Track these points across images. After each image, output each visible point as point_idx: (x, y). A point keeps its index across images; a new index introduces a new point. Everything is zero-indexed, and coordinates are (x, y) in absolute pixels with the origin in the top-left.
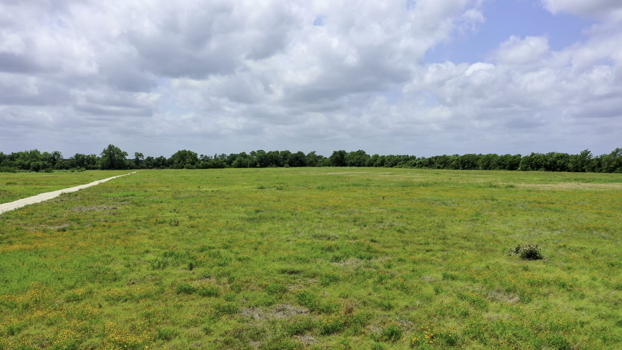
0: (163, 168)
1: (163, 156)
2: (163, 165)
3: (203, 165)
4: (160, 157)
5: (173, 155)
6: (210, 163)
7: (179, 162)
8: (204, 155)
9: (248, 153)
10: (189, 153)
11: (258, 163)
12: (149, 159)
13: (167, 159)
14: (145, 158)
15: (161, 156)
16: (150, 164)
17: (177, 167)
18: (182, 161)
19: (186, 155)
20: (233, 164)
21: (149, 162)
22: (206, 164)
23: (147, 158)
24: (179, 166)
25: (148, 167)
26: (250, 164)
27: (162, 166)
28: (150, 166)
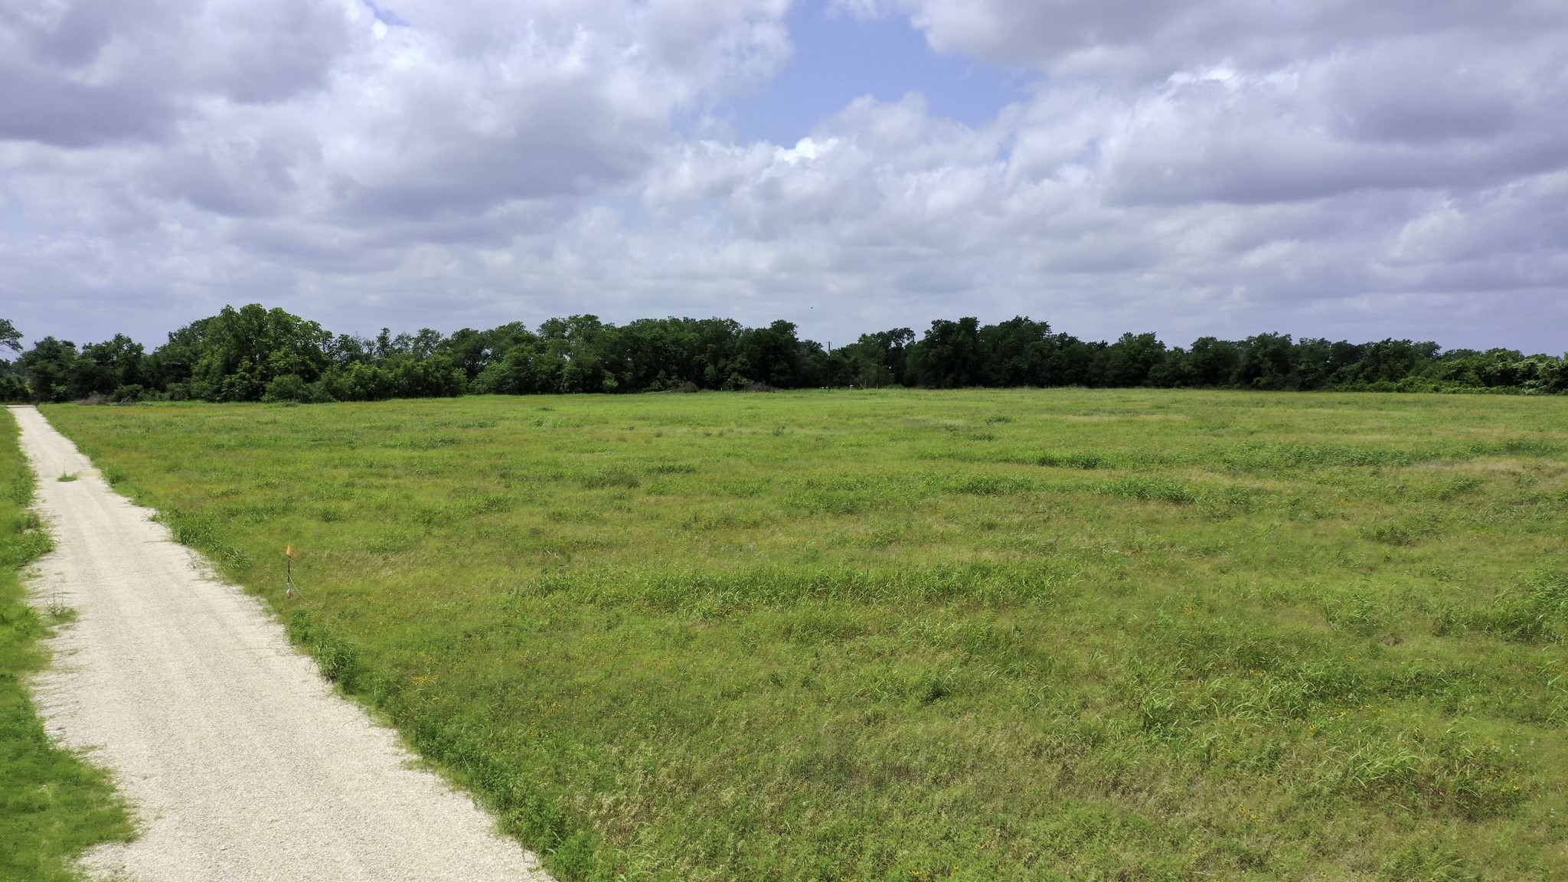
0: (135, 397)
1: (125, 335)
2: (128, 380)
3: (360, 379)
4: (110, 338)
5: (174, 330)
6: (391, 370)
7: (229, 367)
8: (336, 335)
9: (533, 327)
10: (278, 323)
11: (608, 373)
12: (50, 350)
13: (148, 351)
14: (28, 344)
15: (119, 338)
16: (61, 375)
17: (218, 391)
18: (246, 363)
19: (260, 331)
20: (486, 377)
21: (52, 367)
22: (375, 375)
23: (40, 346)
24: (232, 385)
25: (50, 391)
26: (573, 375)
27: (123, 388)
28: (62, 389)
